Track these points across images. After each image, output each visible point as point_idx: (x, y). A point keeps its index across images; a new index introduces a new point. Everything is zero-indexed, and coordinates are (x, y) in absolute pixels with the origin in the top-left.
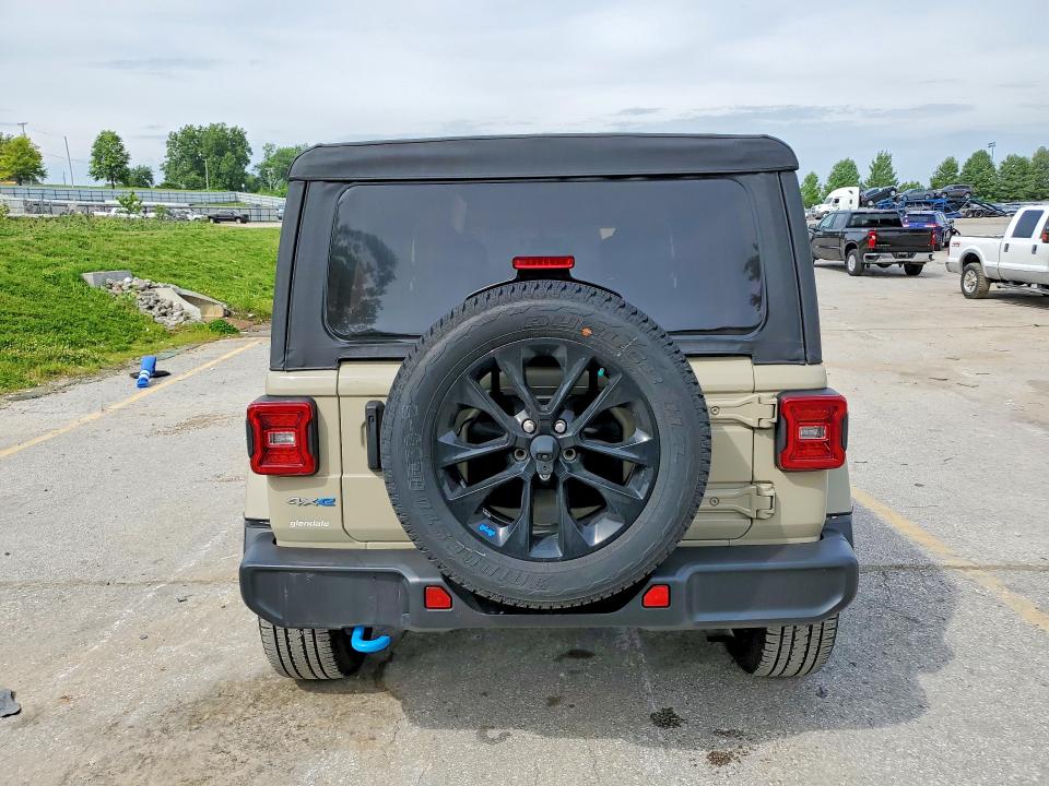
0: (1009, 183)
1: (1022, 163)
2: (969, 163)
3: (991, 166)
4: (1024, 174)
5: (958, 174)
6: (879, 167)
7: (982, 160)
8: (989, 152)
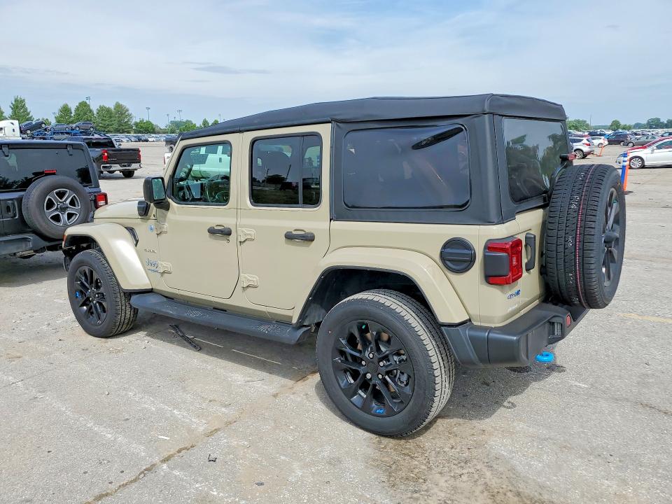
0: (103, 122)
1: (108, 110)
2: (77, 109)
3: (91, 111)
4: (111, 117)
5: (72, 115)
6: (17, 107)
7: (84, 107)
8: (87, 102)
